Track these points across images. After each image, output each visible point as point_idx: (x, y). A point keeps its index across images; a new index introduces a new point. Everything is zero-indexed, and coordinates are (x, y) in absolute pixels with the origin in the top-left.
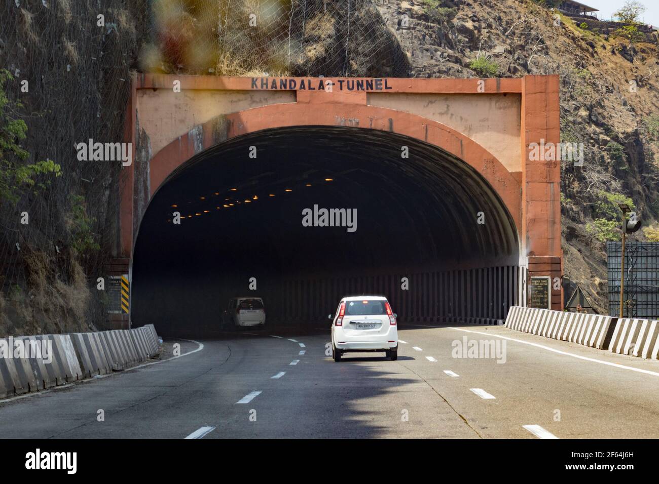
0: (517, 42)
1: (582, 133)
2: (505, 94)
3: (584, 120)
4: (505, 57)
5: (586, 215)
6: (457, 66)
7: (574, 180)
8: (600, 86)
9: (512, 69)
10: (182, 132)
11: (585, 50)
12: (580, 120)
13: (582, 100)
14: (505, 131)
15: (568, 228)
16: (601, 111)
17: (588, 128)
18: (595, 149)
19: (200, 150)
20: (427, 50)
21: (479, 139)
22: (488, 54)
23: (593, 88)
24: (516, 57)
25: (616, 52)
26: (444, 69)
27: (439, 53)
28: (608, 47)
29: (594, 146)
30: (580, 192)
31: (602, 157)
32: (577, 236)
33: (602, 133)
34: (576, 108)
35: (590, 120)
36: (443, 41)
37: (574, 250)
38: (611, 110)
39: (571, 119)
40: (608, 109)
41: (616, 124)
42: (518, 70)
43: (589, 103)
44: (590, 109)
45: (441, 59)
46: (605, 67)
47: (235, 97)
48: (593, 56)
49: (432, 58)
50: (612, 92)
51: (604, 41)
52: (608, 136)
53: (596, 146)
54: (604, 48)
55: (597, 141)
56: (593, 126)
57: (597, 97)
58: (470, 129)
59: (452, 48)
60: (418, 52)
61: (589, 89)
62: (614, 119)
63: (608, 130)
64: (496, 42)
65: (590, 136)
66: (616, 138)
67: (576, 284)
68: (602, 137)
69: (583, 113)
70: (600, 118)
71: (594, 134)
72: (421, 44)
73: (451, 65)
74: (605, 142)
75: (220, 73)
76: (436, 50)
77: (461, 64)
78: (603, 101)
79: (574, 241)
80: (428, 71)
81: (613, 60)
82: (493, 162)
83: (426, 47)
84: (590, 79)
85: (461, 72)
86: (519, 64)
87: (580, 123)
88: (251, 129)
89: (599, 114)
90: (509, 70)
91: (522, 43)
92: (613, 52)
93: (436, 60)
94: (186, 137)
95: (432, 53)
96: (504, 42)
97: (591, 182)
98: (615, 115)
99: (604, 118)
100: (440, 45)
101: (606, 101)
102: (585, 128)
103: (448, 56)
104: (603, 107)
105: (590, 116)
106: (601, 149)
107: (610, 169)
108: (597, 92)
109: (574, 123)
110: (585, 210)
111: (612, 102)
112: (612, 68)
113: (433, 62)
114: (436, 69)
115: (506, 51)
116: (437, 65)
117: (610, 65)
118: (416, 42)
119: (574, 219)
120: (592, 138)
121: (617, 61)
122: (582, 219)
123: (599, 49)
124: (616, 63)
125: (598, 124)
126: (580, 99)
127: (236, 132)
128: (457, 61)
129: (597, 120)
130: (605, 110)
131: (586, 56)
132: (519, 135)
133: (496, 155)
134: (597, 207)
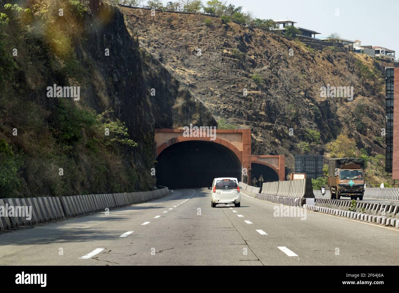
0: (274, 61)
1: (301, 102)
2: (239, 133)
3: (303, 96)
4: (268, 71)
5: (299, 139)
6: (246, 78)
7: (295, 125)
8: (312, 80)
9: (270, 76)
10: (164, 142)
11: (309, 59)
12: (301, 96)
13: (302, 88)
14: (239, 141)
15: (290, 145)
16: (310, 92)
17: (304, 100)
18: (307, 109)
19: (169, 146)
20: (234, 72)
21: (232, 143)
22: (260, 70)
23: (308, 81)
24: (272, 71)
25: (325, 58)
26: (240, 80)
27: (239, 73)
28: (321, 56)
29: (306, 108)
30: (297, 130)
31: (310, 113)
32: (294, 149)
33: (310, 102)
34: (299, 91)
35: (305, 97)
36: (241, 67)
37: (291, 155)
38: (315, 91)
39: (297, 96)
40: (314, 91)
41: (317, 98)
42: (273, 77)
43: (305, 89)
44: (305, 91)
45: (239, 75)
46: (318, 67)
47: (176, 134)
48: (312, 62)
49: (236, 75)
50: (317, 82)
51: (319, 53)
52: (313, 103)
53: (308, 108)
54: (319, 57)
55: (308, 106)
56: (307, 99)
57: (309, 85)
58: (231, 141)
59: (244, 70)
60: (230, 73)
61: (306, 82)
62: (316, 95)
63: (313, 101)
64: (264, 64)
65: (305, 103)
66: (316, 104)
67: (290, 169)
68: (310, 104)
69: (303, 93)
70: (310, 95)
71: (307, 103)
72: (231, 69)
73: (243, 78)
74: (312, 106)
75: (173, 128)
76: (238, 71)
77: (248, 77)
78: (312, 87)
79: (293, 151)
80: (234, 81)
81: (323, 63)
82: (236, 149)
83: (233, 70)
84: (307, 77)
85: (248, 81)
86: (274, 74)
87: (301, 98)
88: (180, 141)
89: (310, 93)
90: (269, 77)
91: (276, 62)
92: (323, 59)
93: (238, 76)
94: (165, 143)
95: (236, 73)
96: (268, 64)
97: (302, 125)
98: (317, 94)
99: (312, 95)
100: (239, 69)
101: (314, 87)
102: (303, 100)
103: (243, 74)
104: (312, 90)
105: (305, 94)
106: (309, 109)
107: (313, 118)
108: (310, 83)
109: (298, 98)
110: (299, 137)
111: (317, 87)
112: (322, 67)
113: (236, 77)
114: (237, 80)
115: (269, 68)
116: (237, 78)
117: (321, 65)
118: (229, 68)
119: (294, 141)
120: (306, 105)
121: (325, 63)
122: (297, 141)
123: (316, 58)
124: (324, 64)
125: (309, 98)
126: (301, 87)
127: (177, 142)
128: (246, 76)
129: (309, 96)
130: (313, 91)
131: (308, 63)
132: (242, 142)
133: (237, 147)
134: (305, 135)
